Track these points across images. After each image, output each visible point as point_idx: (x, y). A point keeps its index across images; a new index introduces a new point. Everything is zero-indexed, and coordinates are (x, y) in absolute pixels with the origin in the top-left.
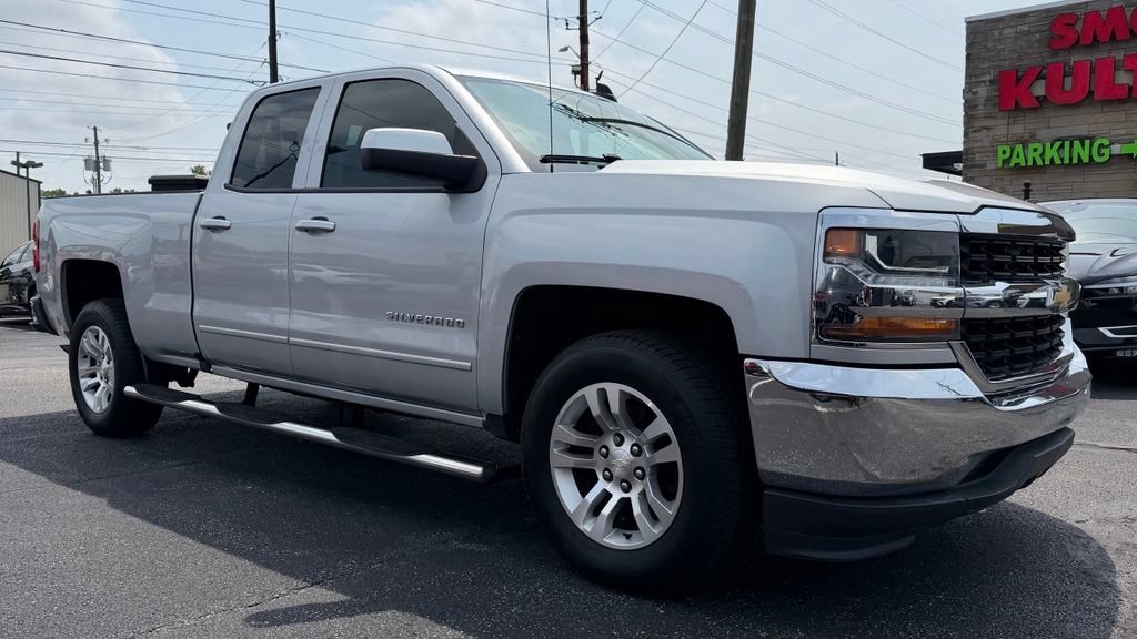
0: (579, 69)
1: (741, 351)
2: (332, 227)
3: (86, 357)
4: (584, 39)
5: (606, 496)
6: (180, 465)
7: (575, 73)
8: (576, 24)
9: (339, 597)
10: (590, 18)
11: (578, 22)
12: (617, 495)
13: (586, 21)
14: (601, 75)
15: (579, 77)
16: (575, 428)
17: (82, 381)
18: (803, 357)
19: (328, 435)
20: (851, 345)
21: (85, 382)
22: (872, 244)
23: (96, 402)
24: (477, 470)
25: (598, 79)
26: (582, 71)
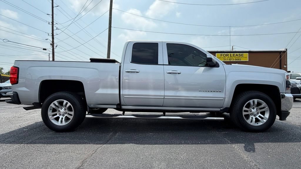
3: (51, 110)
4: (53, 38)
5: (252, 118)
7: (51, 44)
10: (54, 34)
17: (50, 117)
21: (52, 117)
24: (223, 118)
25: (56, 47)
26: (53, 45)
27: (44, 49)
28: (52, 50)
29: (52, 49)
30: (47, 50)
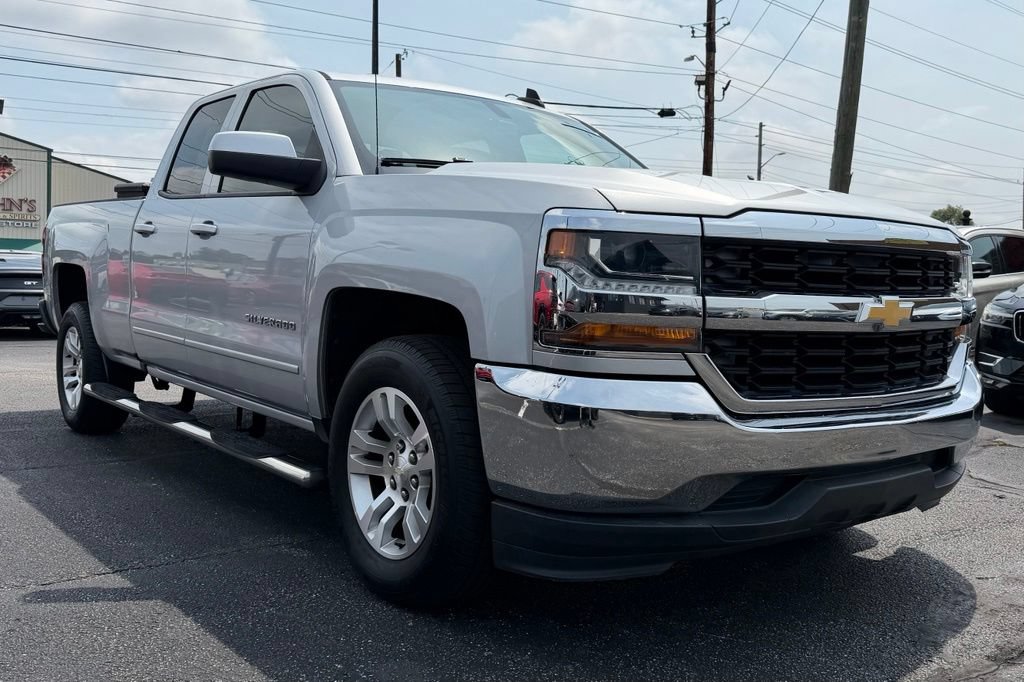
0: (704, 79)
1: (473, 356)
2: (213, 231)
3: (69, 356)
4: (711, 48)
5: (390, 503)
6: (115, 461)
7: (699, 83)
8: (702, 31)
9: (128, 584)
10: (718, 24)
11: (705, 29)
12: (399, 503)
13: (714, 28)
14: (728, 84)
15: (703, 87)
16: (370, 434)
17: (65, 379)
18: (527, 363)
19: (205, 434)
20: (580, 353)
21: (68, 380)
22: (595, 246)
23: (73, 397)
24: (303, 474)
25: (725, 89)
26: (707, 81)
27: (667, 113)
28: (701, 113)
29: (702, 103)
30: (677, 115)
